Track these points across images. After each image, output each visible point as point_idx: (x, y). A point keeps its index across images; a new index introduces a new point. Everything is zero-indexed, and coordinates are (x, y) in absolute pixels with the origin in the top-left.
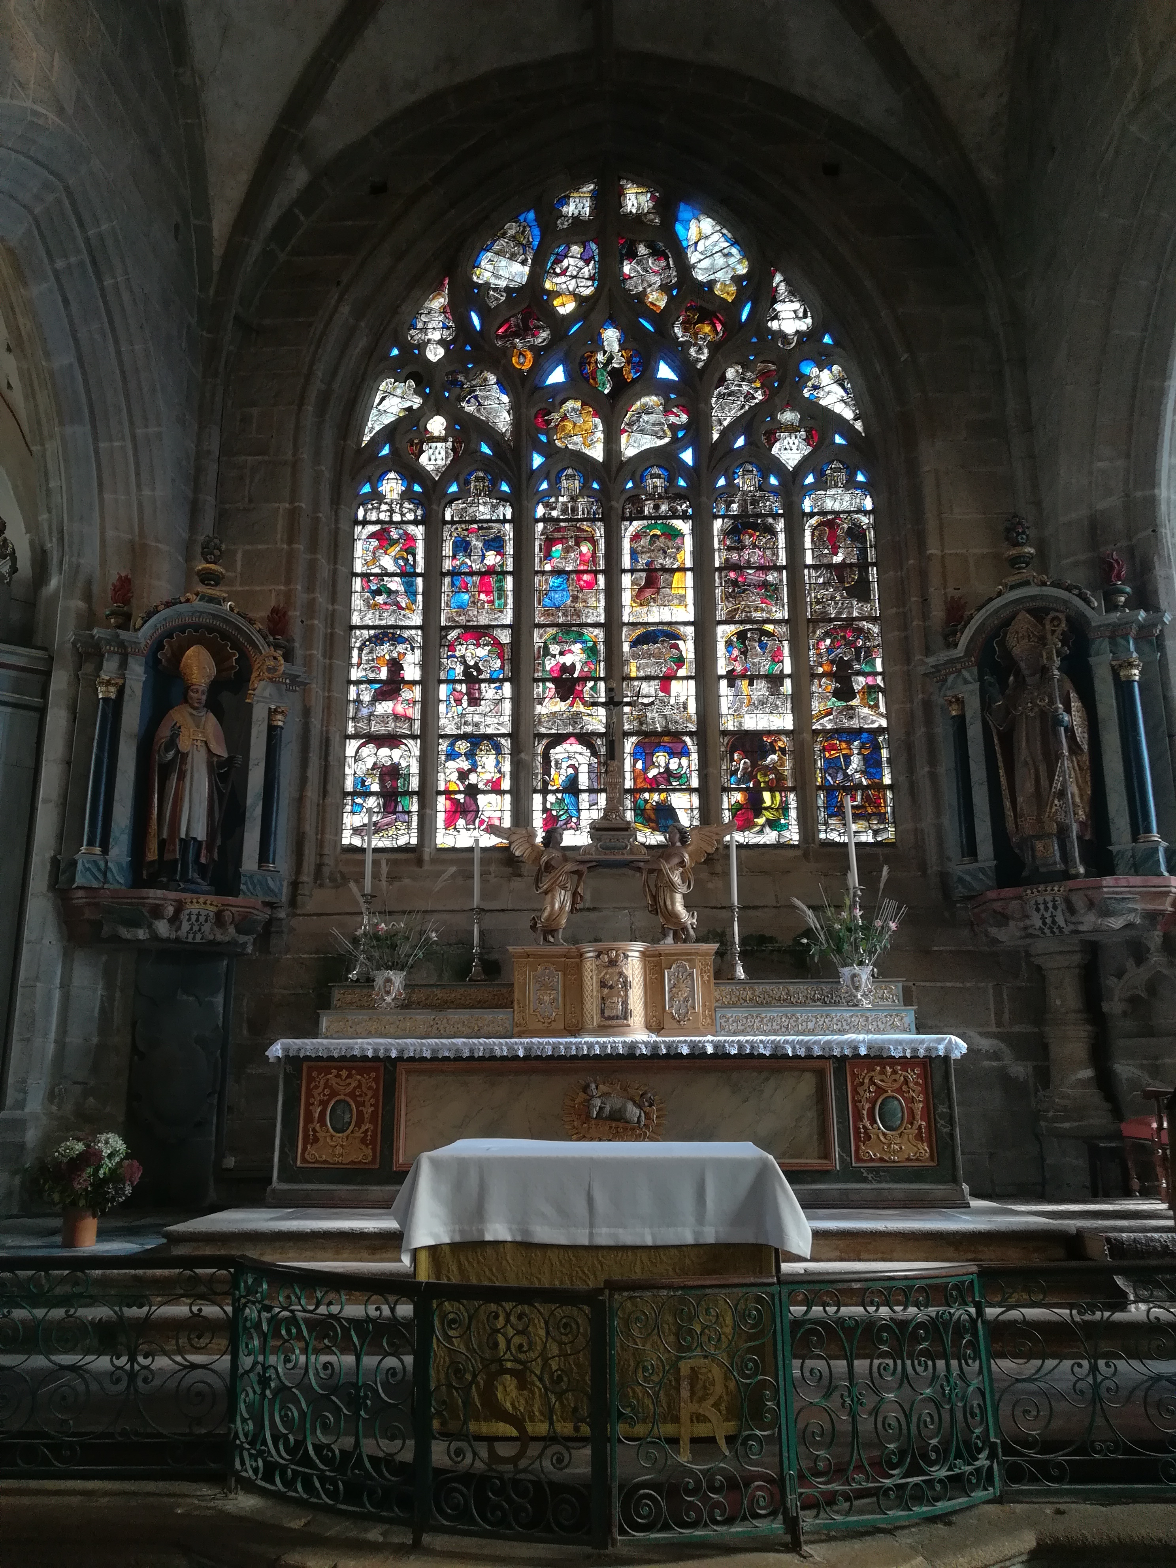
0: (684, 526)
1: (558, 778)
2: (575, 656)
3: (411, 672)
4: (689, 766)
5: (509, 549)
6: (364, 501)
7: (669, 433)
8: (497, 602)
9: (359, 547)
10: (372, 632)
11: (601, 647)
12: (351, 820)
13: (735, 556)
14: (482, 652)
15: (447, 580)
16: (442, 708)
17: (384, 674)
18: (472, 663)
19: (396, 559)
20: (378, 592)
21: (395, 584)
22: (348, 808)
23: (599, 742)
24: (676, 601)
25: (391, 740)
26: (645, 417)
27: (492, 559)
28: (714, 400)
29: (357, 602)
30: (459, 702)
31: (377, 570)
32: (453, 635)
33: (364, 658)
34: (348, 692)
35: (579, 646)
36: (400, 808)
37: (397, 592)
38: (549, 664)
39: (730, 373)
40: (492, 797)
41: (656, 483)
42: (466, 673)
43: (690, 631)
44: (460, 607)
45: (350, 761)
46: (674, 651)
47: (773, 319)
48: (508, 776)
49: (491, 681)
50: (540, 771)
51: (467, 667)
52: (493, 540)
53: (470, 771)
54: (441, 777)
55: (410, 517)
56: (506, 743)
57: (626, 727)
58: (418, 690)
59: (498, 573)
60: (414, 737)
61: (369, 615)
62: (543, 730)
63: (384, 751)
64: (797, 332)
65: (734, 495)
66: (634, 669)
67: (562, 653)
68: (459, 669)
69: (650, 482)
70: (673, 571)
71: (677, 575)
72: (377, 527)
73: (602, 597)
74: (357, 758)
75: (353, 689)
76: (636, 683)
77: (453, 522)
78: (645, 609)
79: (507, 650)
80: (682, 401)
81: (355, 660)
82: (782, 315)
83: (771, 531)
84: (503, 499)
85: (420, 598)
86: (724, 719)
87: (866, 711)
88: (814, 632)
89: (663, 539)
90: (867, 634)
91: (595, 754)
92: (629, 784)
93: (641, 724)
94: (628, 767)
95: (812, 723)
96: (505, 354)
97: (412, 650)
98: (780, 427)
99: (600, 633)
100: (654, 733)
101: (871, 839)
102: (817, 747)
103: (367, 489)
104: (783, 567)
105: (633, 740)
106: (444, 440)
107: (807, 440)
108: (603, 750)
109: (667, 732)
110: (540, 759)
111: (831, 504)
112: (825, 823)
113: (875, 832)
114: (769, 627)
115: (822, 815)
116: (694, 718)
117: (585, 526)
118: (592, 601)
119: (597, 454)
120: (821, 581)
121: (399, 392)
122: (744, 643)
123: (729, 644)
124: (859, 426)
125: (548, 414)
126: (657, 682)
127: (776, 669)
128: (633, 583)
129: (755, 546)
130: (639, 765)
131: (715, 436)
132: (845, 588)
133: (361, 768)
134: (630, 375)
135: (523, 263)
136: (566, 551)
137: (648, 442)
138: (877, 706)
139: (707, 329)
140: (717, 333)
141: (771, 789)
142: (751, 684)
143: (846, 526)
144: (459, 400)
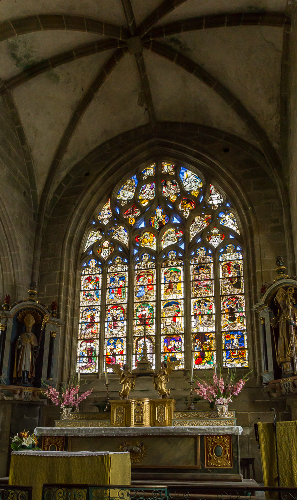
0: (181, 269)
1: (141, 350)
2: (146, 312)
3: (97, 320)
4: (182, 345)
5: (127, 280)
6: (84, 268)
7: (177, 240)
8: (123, 296)
9: (83, 282)
10: (86, 308)
11: (155, 308)
12: (79, 365)
13: (197, 277)
14: (118, 312)
15: (108, 291)
16: (106, 330)
17: (89, 321)
18: (115, 316)
19: (93, 286)
20: (88, 296)
21: (93, 293)
22: (78, 362)
23: (153, 338)
24: (178, 293)
25: (91, 341)
26: (170, 236)
27: (122, 283)
28: (191, 228)
29: (82, 299)
30: (111, 328)
31: (88, 289)
32: (110, 307)
33: (84, 316)
34: (79, 326)
35: (148, 308)
36: (93, 361)
37: (93, 295)
38: (138, 314)
39: (196, 219)
40: (120, 357)
41: (172, 255)
42: (113, 319)
43: (183, 301)
44: (112, 299)
45: (79, 347)
46: (177, 308)
47: (210, 201)
48: (125, 350)
49: (121, 321)
50: (135, 348)
51: (114, 317)
52: (122, 277)
53: (114, 349)
54: (105, 351)
55: (98, 272)
56: (125, 340)
57: (162, 333)
58: (99, 324)
59: (123, 288)
60: (98, 339)
61: (85, 303)
62: (136, 335)
63: (89, 344)
64: (218, 204)
65: (197, 257)
66: (165, 315)
67: (142, 311)
68: (111, 318)
69: (170, 256)
70: (177, 283)
71: (179, 284)
72: (88, 276)
73: (155, 293)
74: (81, 346)
75: (80, 325)
76: (165, 319)
77: (110, 273)
78: (168, 296)
79: (126, 311)
80: (181, 230)
81: (81, 317)
82: (214, 199)
83: (209, 268)
84: (125, 264)
85: (100, 297)
86: (193, 329)
87: (239, 325)
88: (223, 300)
89: (174, 273)
90: (240, 300)
91: (152, 342)
92: (162, 351)
93: (167, 332)
94: (162, 346)
95: (222, 329)
96: (127, 220)
97: (98, 312)
98: (212, 235)
99: (154, 304)
100: (171, 335)
101: (240, 367)
102: (223, 337)
103: (86, 265)
104: (213, 280)
105: (164, 337)
106: (108, 248)
107: (221, 238)
108: (155, 341)
109: (175, 334)
110: (135, 344)
111: (228, 258)
112: (226, 362)
113: (242, 364)
114: (208, 299)
115: (224, 359)
116: (184, 329)
117: (150, 271)
118: (152, 294)
119: (154, 248)
120: (225, 283)
121: (95, 235)
122: (200, 305)
123: (195, 305)
124: (238, 232)
125: (140, 237)
126: (172, 318)
127: (210, 312)
128: (165, 288)
129: (204, 273)
130: (166, 345)
131: (192, 240)
132: (233, 285)
133: (82, 350)
134: (165, 223)
135: (133, 192)
136: (144, 279)
137: (170, 243)
138: (243, 323)
139: (189, 206)
140: (192, 207)
141: (208, 351)
142: (202, 317)
143: (233, 265)
144: (113, 236)
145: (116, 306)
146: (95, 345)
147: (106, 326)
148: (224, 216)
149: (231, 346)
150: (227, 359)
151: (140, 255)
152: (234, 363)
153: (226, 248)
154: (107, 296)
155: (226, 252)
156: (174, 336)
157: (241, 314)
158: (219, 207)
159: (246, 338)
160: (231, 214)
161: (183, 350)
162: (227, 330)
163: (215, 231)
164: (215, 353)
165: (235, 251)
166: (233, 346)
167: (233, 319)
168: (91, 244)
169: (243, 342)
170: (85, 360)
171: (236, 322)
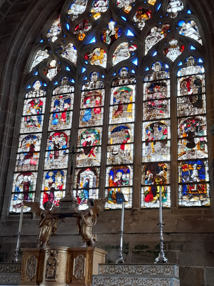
0: (133, 87)
1: (82, 184)
2: (91, 138)
3: (37, 148)
4: (129, 177)
5: (72, 102)
6: (28, 91)
7: (129, 55)
8: (67, 121)
9: (25, 107)
10: (26, 135)
11: (101, 134)
12: (13, 203)
13: (151, 96)
14: (60, 139)
15: (52, 115)
16: (46, 160)
17: (28, 150)
18: (57, 144)
19: (36, 110)
20: (29, 122)
21: (35, 118)
22: (12, 198)
23: (98, 169)
24: (128, 115)
25: (28, 173)
26: (122, 50)
27: (66, 106)
28: (146, 40)
29: (23, 125)
30: (51, 158)
31: (30, 114)
32: (51, 134)
33: (23, 145)
34: (16, 157)
35: (93, 134)
36: (29, 198)
37: (35, 121)
38: (83, 141)
39: (153, 30)
40: (59, 192)
41: (124, 73)
42: (55, 147)
43: (133, 125)
44: (55, 124)
45: (15, 181)
46: (127, 133)
47: (169, 8)
48: (65, 184)
49: (62, 149)
50: (76, 181)
51: (55, 145)
52: (67, 100)
53: (53, 183)
54: (43, 185)
55: (42, 95)
56: (65, 172)
57: (108, 163)
58: (39, 154)
59: (68, 111)
60: (35, 171)
61: (26, 130)
62: (78, 166)
63: (26, 177)
64: (178, 11)
65: (151, 73)
66: (112, 141)
67: (87, 138)
68: (53, 146)
69: (122, 73)
70: (127, 104)
71: (129, 105)
72: (31, 100)
73: (102, 116)
74: (17, 180)
75: (18, 156)
76: (112, 147)
77: (55, 95)
78: (117, 119)
79: (69, 138)
80: (134, 43)
81: (20, 146)
82: (172, 6)
83: (165, 85)
84: (72, 85)
85: (42, 122)
86: (143, 158)
87: (199, 152)
88: (180, 122)
89: (125, 93)
90: (201, 121)
91: (96, 174)
92: (107, 185)
93: (113, 162)
94: (107, 178)
95: (178, 158)
96: (76, 36)
97: (38, 140)
98: (170, 46)
99: (100, 129)
100: (117, 165)
101: (200, 205)
102: (179, 167)
103: (29, 87)
104: (169, 98)
105: (110, 168)
106: (55, 68)
107: (180, 50)
108: (99, 172)
109: (122, 165)
110: (76, 177)
111: (188, 72)
112: (182, 198)
113: (202, 202)
114: (163, 122)
115: (180, 195)
116: (132, 158)
117: (98, 91)
118: (99, 118)
119: (104, 65)
120: (183, 102)
121: (42, 54)
122: (152, 128)
123: (147, 129)
124: (200, 42)
125: (89, 54)
126: (120, 146)
127: (165, 137)
128: (114, 110)
129: (158, 91)
130: (111, 177)
131: (146, 53)
132: (192, 104)
133: (18, 184)
134: (117, 37)
135: (84, 5)
136: (91, 101)
137: (122, 59)
138: (204, 149)
139: (145, 16)
140: (148, 17)
141: (160, 185)
142: (154, 144)
143: (194, 80)
144: (61, 54)
145: (59, 133)
146: (32, 179)
147: (46, 156)
148: (184, 24)
149: (188, 179)
150: (184, 195)
151: (89, 74)
152: (192, 200)
153: (185, 61)
154: (50, 121)
155: (185, 65)
156: (122, 167)
157: (202, 139)
158: (179, 14)
159: (207, 169)
160: (192, 22)
161: (131, 184)
162: (184, 159)
163: (174, 42)
164: (169, 188)
165: (196, 64)
166: (191, 178)
167: (191, 145)
168: (37, 64)
169: (204, 173)
170: (20, 196)
171: (195, 148)
